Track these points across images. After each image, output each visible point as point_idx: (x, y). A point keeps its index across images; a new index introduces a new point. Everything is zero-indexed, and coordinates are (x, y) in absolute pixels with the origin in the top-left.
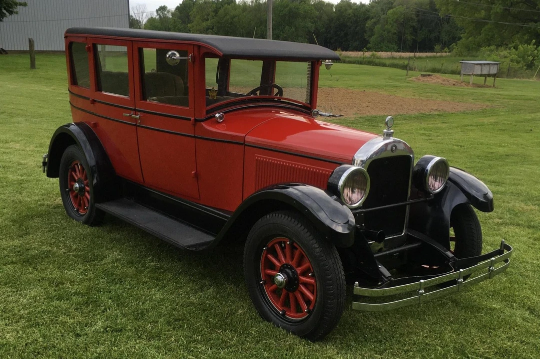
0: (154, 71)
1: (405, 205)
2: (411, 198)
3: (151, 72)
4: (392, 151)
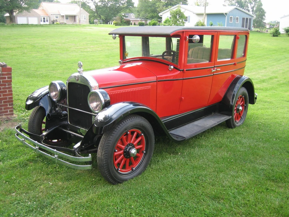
4: (76, 80)
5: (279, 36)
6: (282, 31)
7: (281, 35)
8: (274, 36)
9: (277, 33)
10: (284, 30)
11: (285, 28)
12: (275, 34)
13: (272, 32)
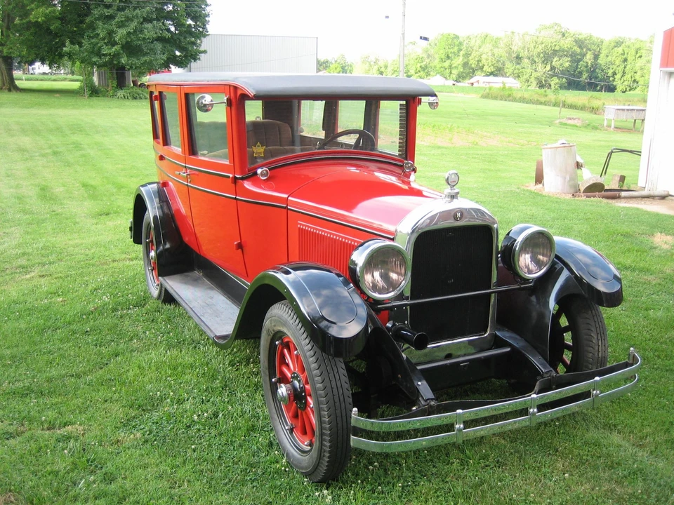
0: (258, 120)
1: (489, 295)
2: (499, 284)
3: (254, 119)
4: (456, 219)
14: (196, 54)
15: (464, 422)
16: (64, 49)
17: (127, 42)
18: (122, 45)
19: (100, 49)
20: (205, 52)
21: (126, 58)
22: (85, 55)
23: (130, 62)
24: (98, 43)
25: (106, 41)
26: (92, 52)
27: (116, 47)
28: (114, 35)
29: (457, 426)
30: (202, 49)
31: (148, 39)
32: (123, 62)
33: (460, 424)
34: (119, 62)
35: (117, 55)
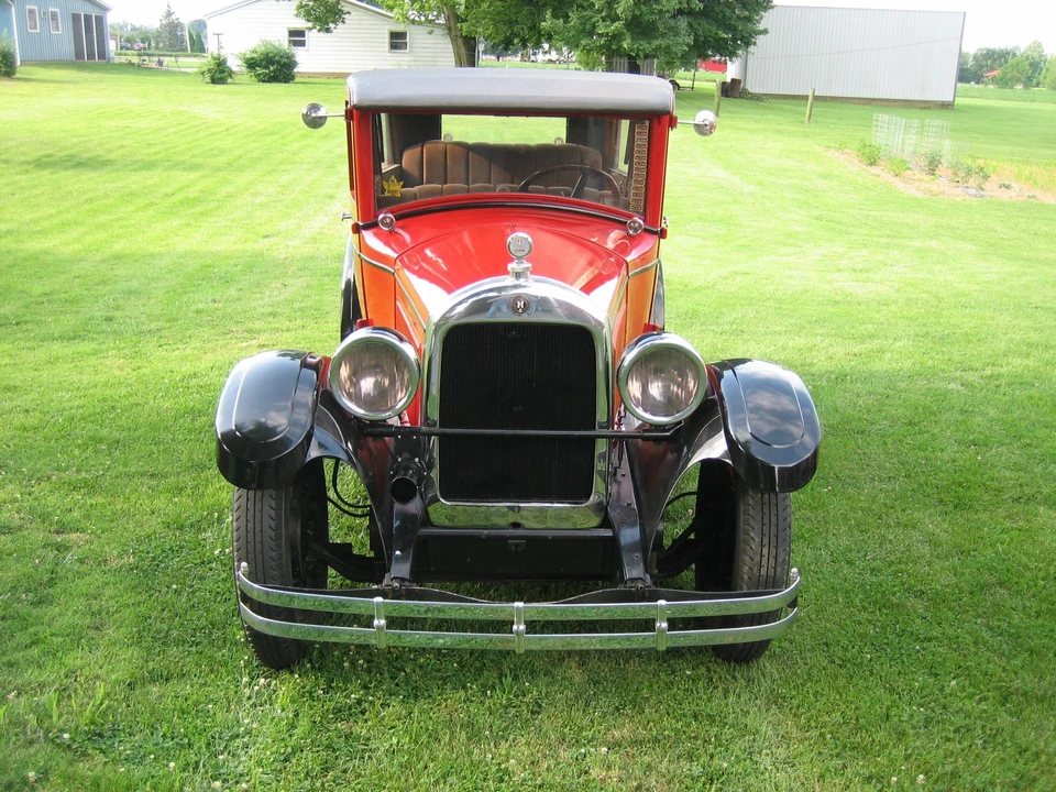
4: (515, 310)
5: (229, 80)
6: (234, 64)
7: (237, 79)
8: (214, 81)
9: (222, 72)
10: (240, 62)
11: (243, 52)
12: (218, 75)
13: (205, 68)
14: (751, 35)
15: (387, 618)
16: (543, 24)
17: (635, 17)
18: (626, 20)
19: (594, 26)
20: (765, 32)
21: (629, 41)
22: (571, 35)
23: (635, 46)
24: (591, 18)
25: (603, 14)
26: (583, 31)
27: (616, 24)
28: (615, 6)
29: (376, 622)
30: (761, 27)
31: (667, 11)
32: (625, 46)
33: (379, 618)
34: (620, 47)
35: (617, 37)
